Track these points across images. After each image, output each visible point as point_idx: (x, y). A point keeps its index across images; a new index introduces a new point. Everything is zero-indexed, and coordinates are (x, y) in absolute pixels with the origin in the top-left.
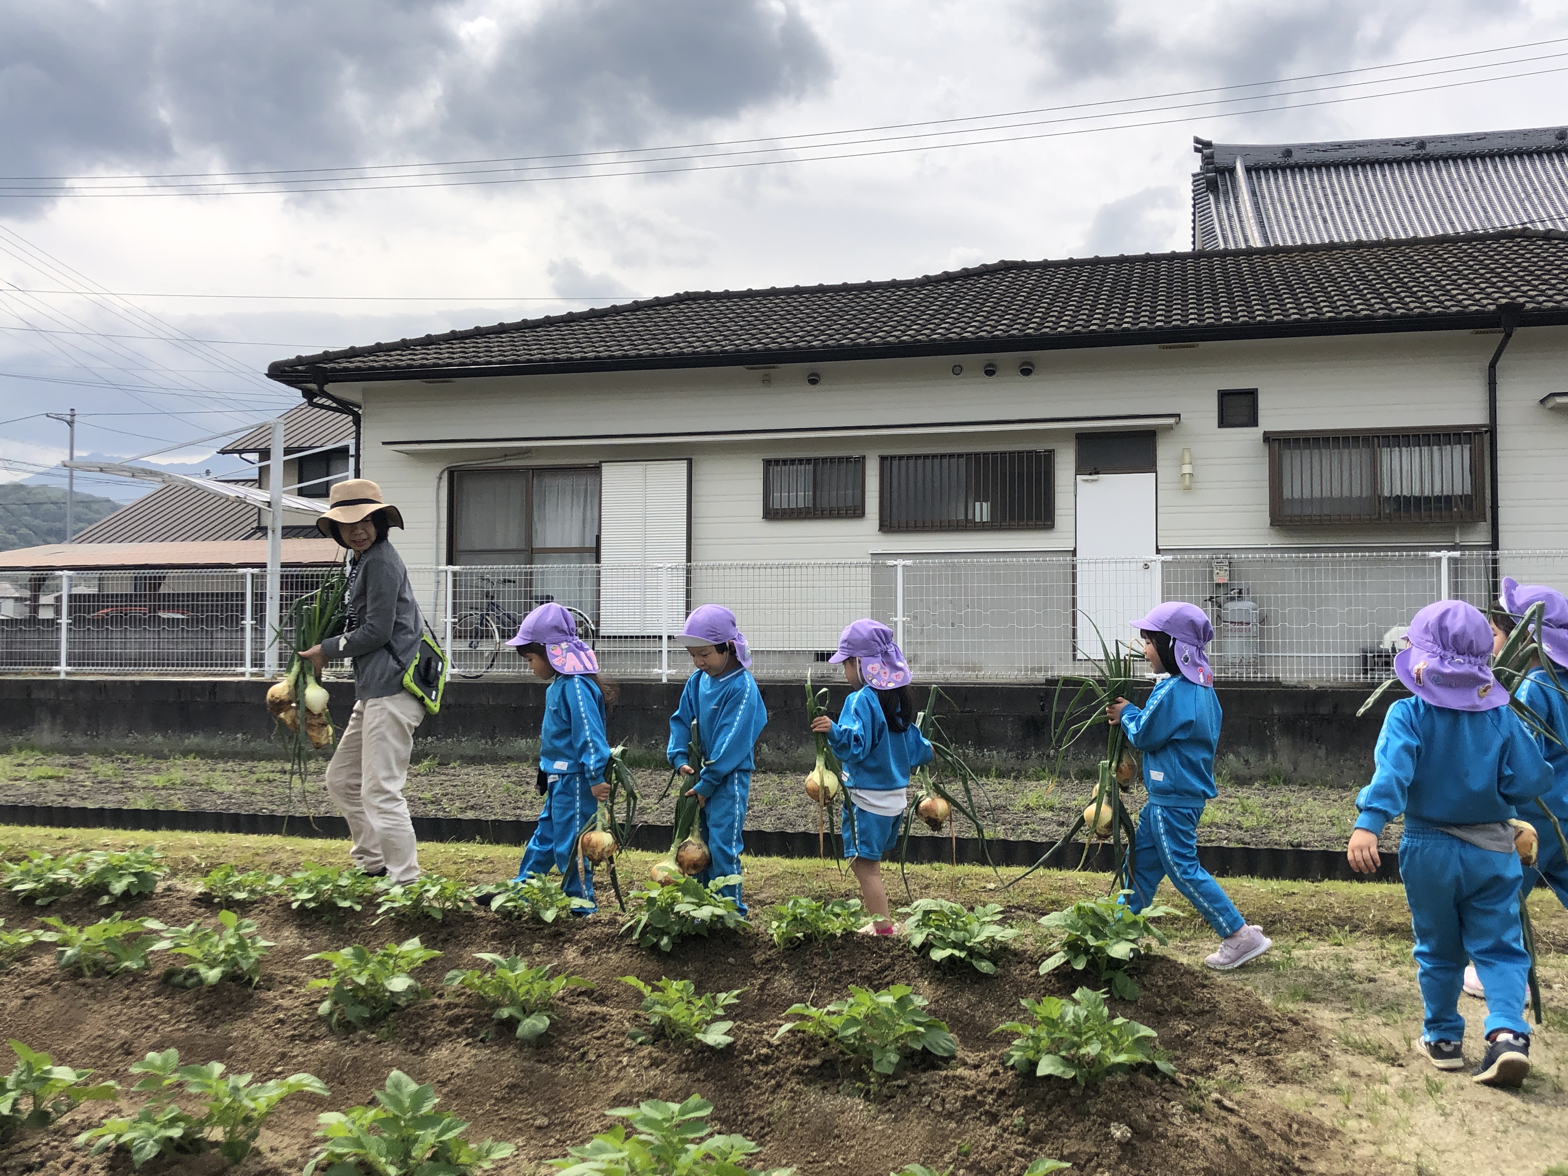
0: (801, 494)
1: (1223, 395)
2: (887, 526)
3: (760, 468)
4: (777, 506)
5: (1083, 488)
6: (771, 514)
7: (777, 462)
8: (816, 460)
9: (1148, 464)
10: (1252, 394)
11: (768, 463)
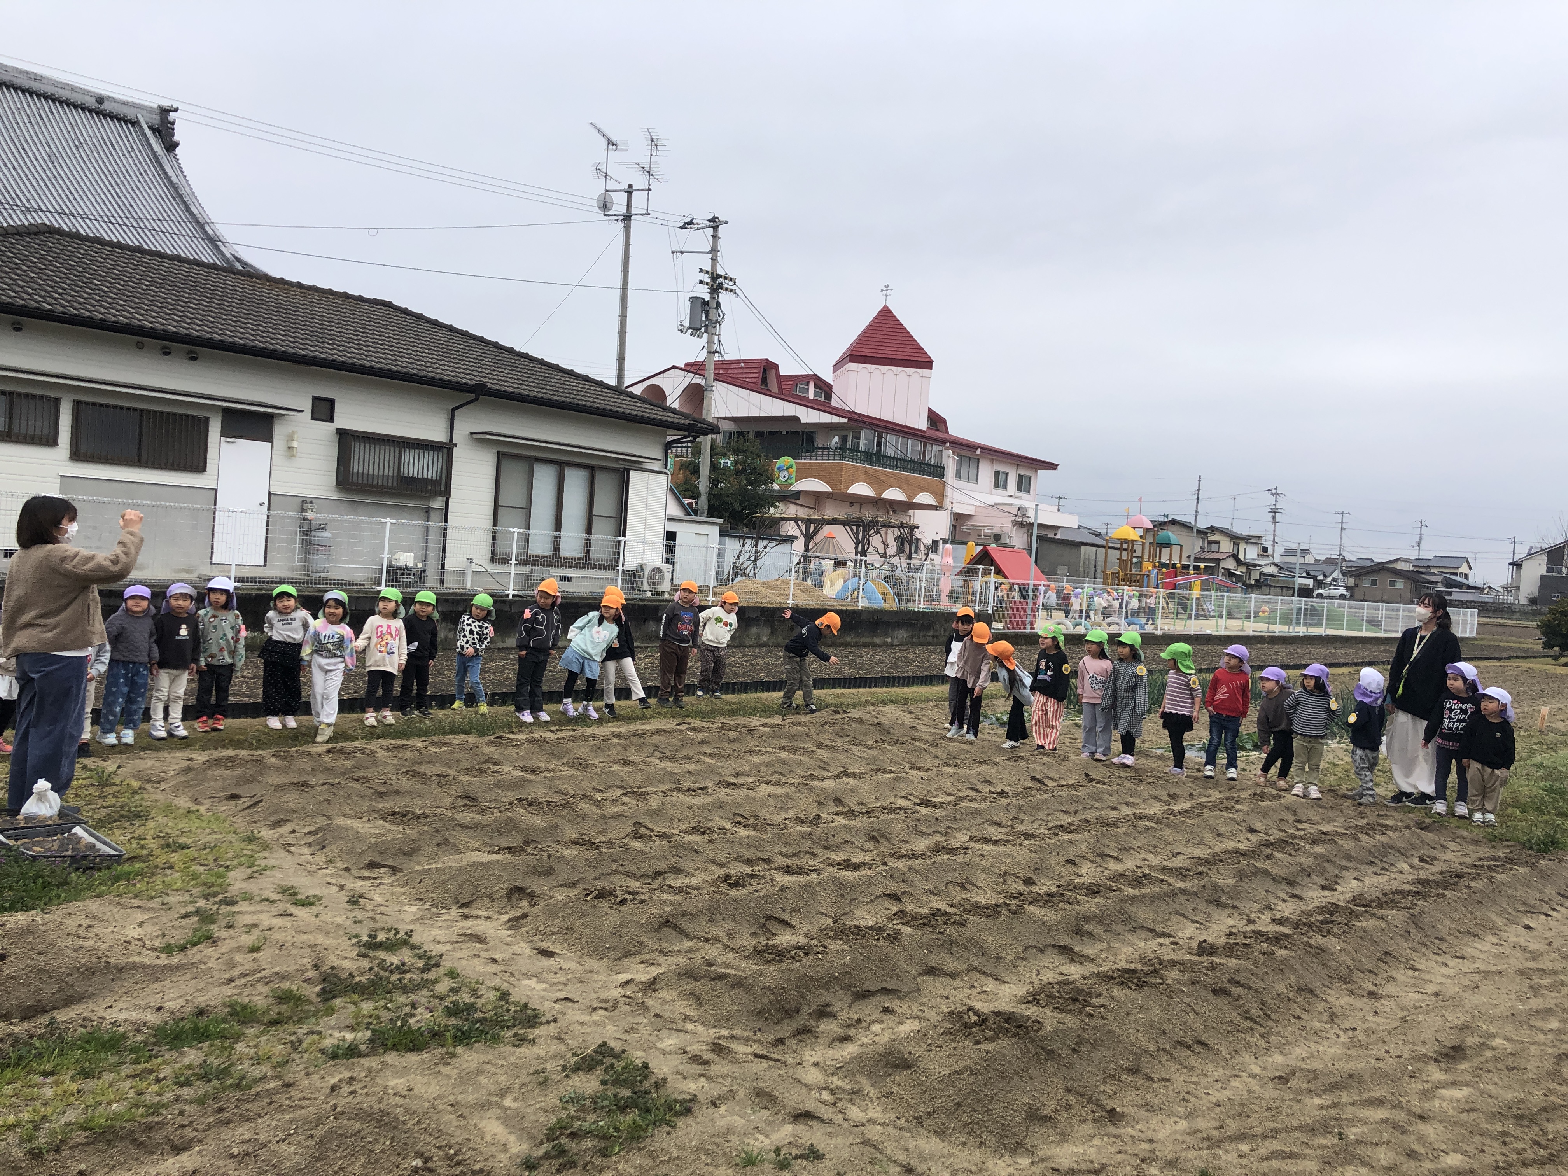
1: (315, 398)
2: (76, 455)
5: (224, 445)
8: (12, 393)
9: (268, 437)
10: (332, 402)
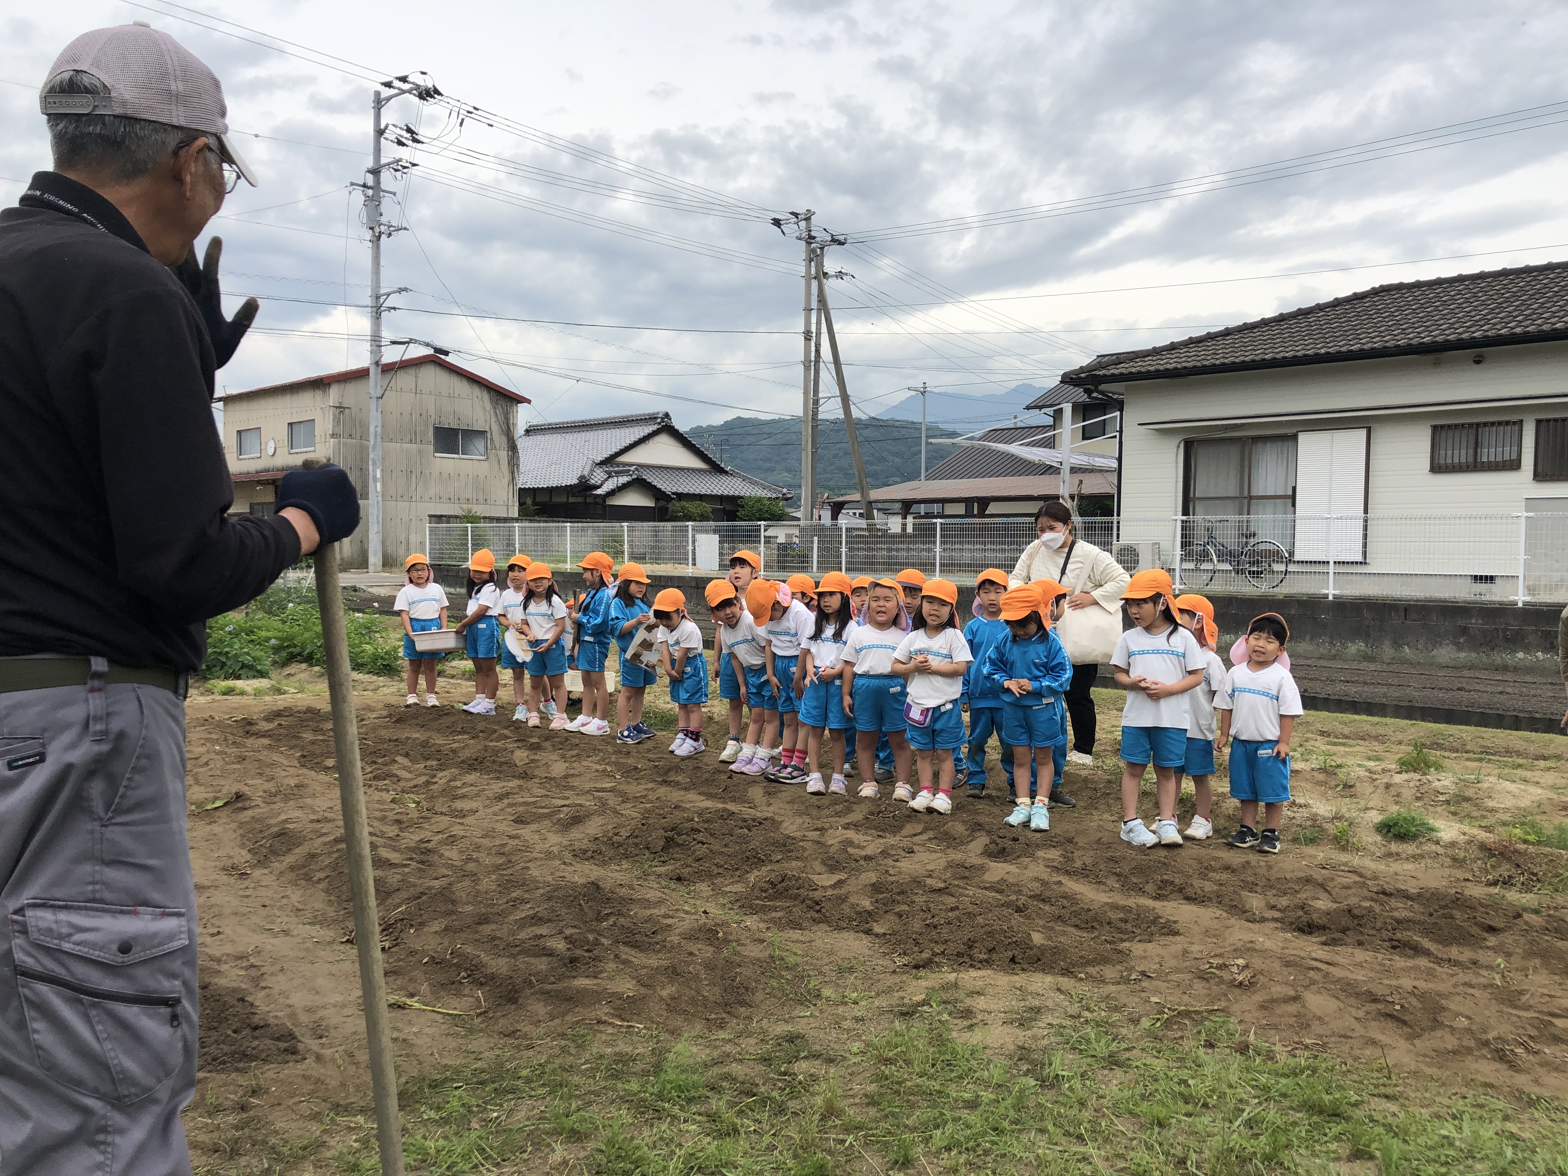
0: (1463, 452)
2: (1539, 476)
3: (1429, 432)
4: (1442, 461)
6: (1436, 468)
7: (1442, 427)
8: (1478, 425)
11: (1435, 428)
